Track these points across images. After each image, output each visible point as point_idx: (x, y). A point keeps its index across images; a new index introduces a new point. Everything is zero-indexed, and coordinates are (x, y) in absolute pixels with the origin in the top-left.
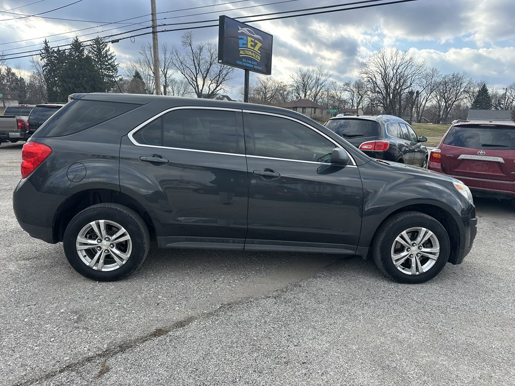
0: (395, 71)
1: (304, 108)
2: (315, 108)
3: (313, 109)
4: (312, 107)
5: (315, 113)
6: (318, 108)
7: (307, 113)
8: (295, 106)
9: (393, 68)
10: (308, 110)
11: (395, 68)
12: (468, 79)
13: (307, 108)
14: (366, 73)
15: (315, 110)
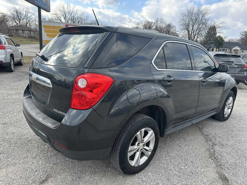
0: (70, 15)
1: (23, 30)
2: (30, 31)
3: (29, 32)
4: (28, 30)
5: (30, 34)
6: (32, 31)
7: (26, 33)
8: (17, 29)
9: (69, 14)
10: (26, 32)
11: (70, 14)
12: (101, 23)
13: (25, 31)
14: (56, 15)
15: (30, 32)
